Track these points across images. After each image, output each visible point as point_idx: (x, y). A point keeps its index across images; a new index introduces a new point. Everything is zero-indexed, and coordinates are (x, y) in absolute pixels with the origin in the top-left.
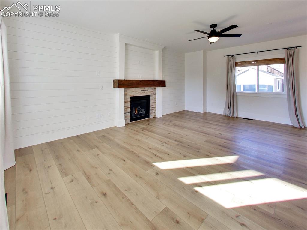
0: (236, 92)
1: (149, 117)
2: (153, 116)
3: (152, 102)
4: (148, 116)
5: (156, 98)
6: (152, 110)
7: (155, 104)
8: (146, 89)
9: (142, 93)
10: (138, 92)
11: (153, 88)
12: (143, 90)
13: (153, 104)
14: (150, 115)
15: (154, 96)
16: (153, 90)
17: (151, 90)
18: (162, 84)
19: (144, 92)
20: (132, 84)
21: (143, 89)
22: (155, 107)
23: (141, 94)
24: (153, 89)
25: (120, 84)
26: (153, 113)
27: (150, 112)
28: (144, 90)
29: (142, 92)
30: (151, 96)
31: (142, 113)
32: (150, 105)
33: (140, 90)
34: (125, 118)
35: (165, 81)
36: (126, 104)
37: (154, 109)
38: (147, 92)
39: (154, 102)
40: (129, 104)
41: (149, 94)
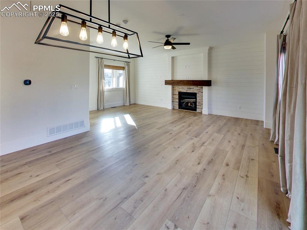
1: (196, 111)
2: (200, 112)
3: (199, 99)
5: (202, 96)
6: (199, 105)
7: (202, 102)
8: (192, 87)
10: (184, 89)
11: (200, 87)
13: (200, 101)
14: (197, 109)
15: (201, 94)
16: (200, 89)
17: (197, 89)
18: (208, 83)
21: (189, 87)
22: (202, 104)
23: (186, 91)
24: (199, 88)
26: (201, 108)
29: (188, 89)
30: (198, 93)
31: (192, 106)
33: (187, 88)
34: (175, 105)
35: (211, 81)
36: (175, 96)
37: (201, 106)
38: (194, 89)
39: (200, 99)
40: (177, 97)
41: (195, 92)
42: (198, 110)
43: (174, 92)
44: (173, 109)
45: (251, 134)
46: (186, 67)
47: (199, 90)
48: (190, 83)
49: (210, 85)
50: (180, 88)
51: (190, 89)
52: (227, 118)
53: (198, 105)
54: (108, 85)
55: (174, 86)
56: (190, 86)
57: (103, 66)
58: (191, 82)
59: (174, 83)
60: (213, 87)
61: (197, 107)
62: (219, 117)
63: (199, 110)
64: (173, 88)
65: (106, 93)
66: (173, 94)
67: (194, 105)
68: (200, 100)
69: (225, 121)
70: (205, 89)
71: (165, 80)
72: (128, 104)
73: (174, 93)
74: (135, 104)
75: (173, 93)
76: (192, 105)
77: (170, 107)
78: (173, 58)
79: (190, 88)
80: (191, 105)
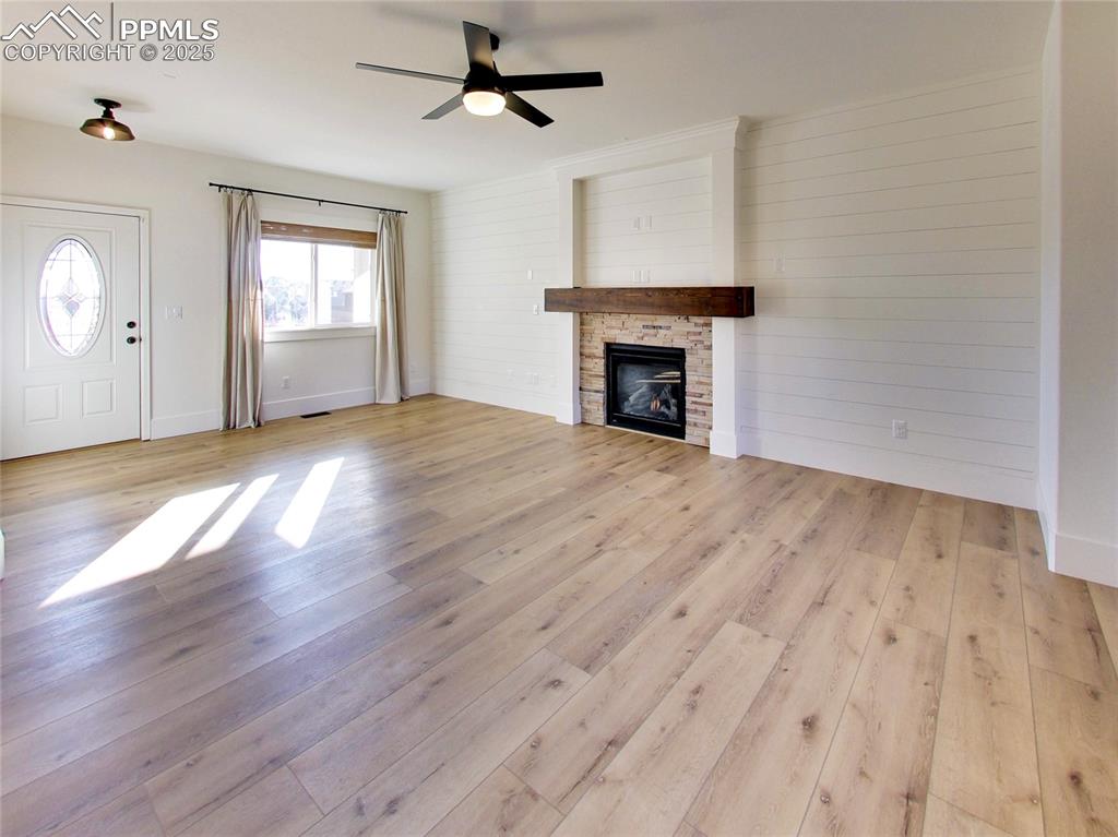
1: (683, 438)
2: (701, 442)
3: (696, 379)
4: (682, 433)
5: (711, 366)
6: (696, 411)
7: (710, 393)
8: (662, 321)
9: (647, 335)
10: (631, 331)
11: (700, 320)
12: (650, 323)
13: (700, 389)
14: (688, 430)
15: (703, 353)
16: (700, 329)
17: (686, 329)
18: (737, 302)
19: (652, 331)
21: (650, 320)
22: (710, 405)
23: (640, 338)
24: (696, 325)
26: (704, 425)
28: (656, 324)
29: (647, 331)
30: (693, 352)
31: (666, 411)
33: (640, 324)
34: (587, 406)
35: (752, 289)
36: (589, 364)
37: (704, 412)
38: (669, 332)
39: (702, 379)
40: (598, 366)
41: (678, 344)
42: (692, 435)
43: (586, 343)
44: (583, 423)
45: (973, 638)
46: (637, 223)
47: (695, 334)
48: (650, 300)
49: (750, 312)
50: (614, 324)
51: (655, 331)
52: (834, 486)
53: (694, 407)
54: (293, 313)
55: (585, 316)
56: (653, 317)
57: (255, 226)
58: (657, 298)
59: (581, 301)
60: (761, 320)
61: (689, 417)
62: (790, 479)
63: (697, 431)
64: (582, 324)
65: (269, 353)
66: (581, 354)
67: (674, 409)
68: (701, 383)
69: (816, 507)
70: (723, 329)
71: (546, 290)
72: (391, 397)
73: (586, 351)
74: (432, 396)
75: (581, 347)
76: (669, 408)
77: (566, 414)
78: (580, 185)
79: (654, 327)
80: (663, 409)
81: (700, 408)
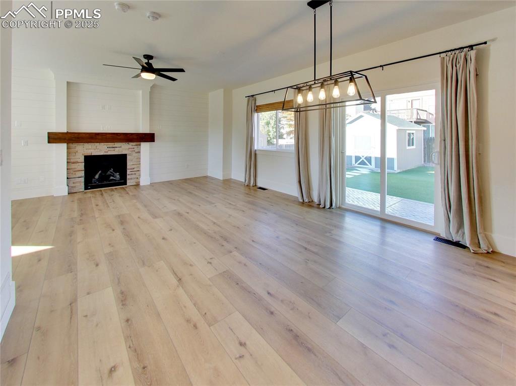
0: (256, 148)
1: (126, 185)
2: (134, 184)
3: (132, 163)
4: (125, 183)
5: (139, 158)
7: (139, 167)
8: (118, 145)
9: (109, 150)
10: (100, 149)
11: (134, 144)
13: (134, 166)
14: (128, 181)
15: (134, 154)
17: (128, 147)
18: (149, 138)
19: (112, 149)
20: (78, 138)
21: (111, 145)
22: (138, 171)
23: (105, 152)
24: (132, 145)
25: (54, 138)
26: (136, 178)
27: (128, 177)
28: (114, 146)
29: (109, 149)
30: (130, 155)
31: (114, 178)
32: (128, 168)
33: (106, 147)
34: (73, 185)
35: (154, 134)
36: (73, 166)
37: (135, 174)
38: (120, 149)
40: (81, 166)
41: (124, 153)
42: (129, 183)
43: (71, 157)
44: (70, 194)
47: (132, 148)
49: (153, 141)
50: (90, 147)
51: (114, 149)
53: (131, 173)
55: (71, 145)
56: (113, 143)
60: (157, 143)
63: (131, 181)
64: (69, 148)
66: (69, 162)
68: (134, 164)
70: (145, 146)
71: (49, 133)
73: (72, 160)
75: (69, 159)
77: (62, 190)
78: (70, 84)
79: (113, 147)
81: (133, 173)
